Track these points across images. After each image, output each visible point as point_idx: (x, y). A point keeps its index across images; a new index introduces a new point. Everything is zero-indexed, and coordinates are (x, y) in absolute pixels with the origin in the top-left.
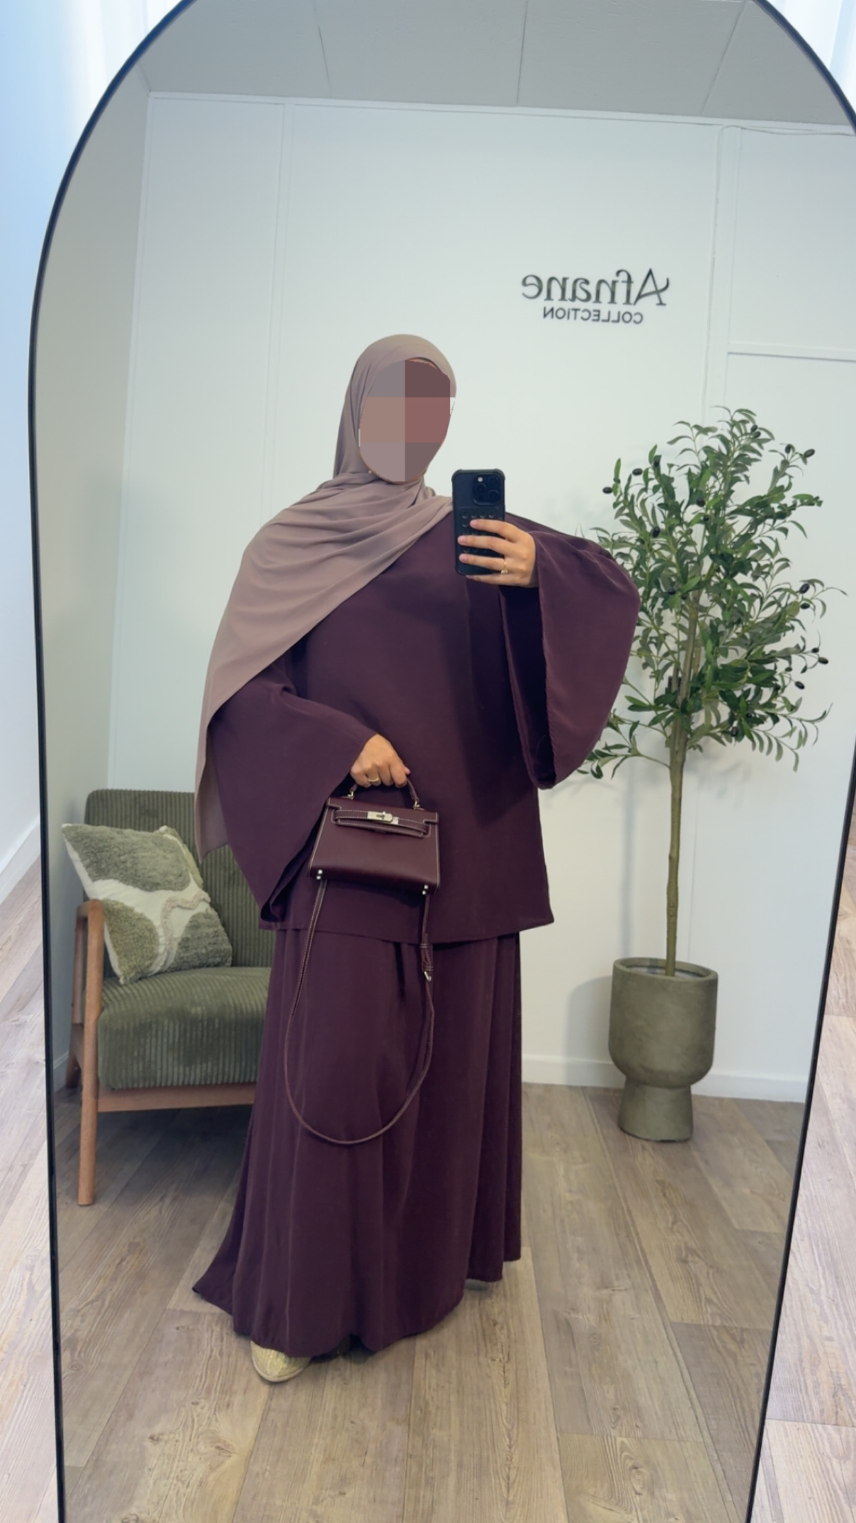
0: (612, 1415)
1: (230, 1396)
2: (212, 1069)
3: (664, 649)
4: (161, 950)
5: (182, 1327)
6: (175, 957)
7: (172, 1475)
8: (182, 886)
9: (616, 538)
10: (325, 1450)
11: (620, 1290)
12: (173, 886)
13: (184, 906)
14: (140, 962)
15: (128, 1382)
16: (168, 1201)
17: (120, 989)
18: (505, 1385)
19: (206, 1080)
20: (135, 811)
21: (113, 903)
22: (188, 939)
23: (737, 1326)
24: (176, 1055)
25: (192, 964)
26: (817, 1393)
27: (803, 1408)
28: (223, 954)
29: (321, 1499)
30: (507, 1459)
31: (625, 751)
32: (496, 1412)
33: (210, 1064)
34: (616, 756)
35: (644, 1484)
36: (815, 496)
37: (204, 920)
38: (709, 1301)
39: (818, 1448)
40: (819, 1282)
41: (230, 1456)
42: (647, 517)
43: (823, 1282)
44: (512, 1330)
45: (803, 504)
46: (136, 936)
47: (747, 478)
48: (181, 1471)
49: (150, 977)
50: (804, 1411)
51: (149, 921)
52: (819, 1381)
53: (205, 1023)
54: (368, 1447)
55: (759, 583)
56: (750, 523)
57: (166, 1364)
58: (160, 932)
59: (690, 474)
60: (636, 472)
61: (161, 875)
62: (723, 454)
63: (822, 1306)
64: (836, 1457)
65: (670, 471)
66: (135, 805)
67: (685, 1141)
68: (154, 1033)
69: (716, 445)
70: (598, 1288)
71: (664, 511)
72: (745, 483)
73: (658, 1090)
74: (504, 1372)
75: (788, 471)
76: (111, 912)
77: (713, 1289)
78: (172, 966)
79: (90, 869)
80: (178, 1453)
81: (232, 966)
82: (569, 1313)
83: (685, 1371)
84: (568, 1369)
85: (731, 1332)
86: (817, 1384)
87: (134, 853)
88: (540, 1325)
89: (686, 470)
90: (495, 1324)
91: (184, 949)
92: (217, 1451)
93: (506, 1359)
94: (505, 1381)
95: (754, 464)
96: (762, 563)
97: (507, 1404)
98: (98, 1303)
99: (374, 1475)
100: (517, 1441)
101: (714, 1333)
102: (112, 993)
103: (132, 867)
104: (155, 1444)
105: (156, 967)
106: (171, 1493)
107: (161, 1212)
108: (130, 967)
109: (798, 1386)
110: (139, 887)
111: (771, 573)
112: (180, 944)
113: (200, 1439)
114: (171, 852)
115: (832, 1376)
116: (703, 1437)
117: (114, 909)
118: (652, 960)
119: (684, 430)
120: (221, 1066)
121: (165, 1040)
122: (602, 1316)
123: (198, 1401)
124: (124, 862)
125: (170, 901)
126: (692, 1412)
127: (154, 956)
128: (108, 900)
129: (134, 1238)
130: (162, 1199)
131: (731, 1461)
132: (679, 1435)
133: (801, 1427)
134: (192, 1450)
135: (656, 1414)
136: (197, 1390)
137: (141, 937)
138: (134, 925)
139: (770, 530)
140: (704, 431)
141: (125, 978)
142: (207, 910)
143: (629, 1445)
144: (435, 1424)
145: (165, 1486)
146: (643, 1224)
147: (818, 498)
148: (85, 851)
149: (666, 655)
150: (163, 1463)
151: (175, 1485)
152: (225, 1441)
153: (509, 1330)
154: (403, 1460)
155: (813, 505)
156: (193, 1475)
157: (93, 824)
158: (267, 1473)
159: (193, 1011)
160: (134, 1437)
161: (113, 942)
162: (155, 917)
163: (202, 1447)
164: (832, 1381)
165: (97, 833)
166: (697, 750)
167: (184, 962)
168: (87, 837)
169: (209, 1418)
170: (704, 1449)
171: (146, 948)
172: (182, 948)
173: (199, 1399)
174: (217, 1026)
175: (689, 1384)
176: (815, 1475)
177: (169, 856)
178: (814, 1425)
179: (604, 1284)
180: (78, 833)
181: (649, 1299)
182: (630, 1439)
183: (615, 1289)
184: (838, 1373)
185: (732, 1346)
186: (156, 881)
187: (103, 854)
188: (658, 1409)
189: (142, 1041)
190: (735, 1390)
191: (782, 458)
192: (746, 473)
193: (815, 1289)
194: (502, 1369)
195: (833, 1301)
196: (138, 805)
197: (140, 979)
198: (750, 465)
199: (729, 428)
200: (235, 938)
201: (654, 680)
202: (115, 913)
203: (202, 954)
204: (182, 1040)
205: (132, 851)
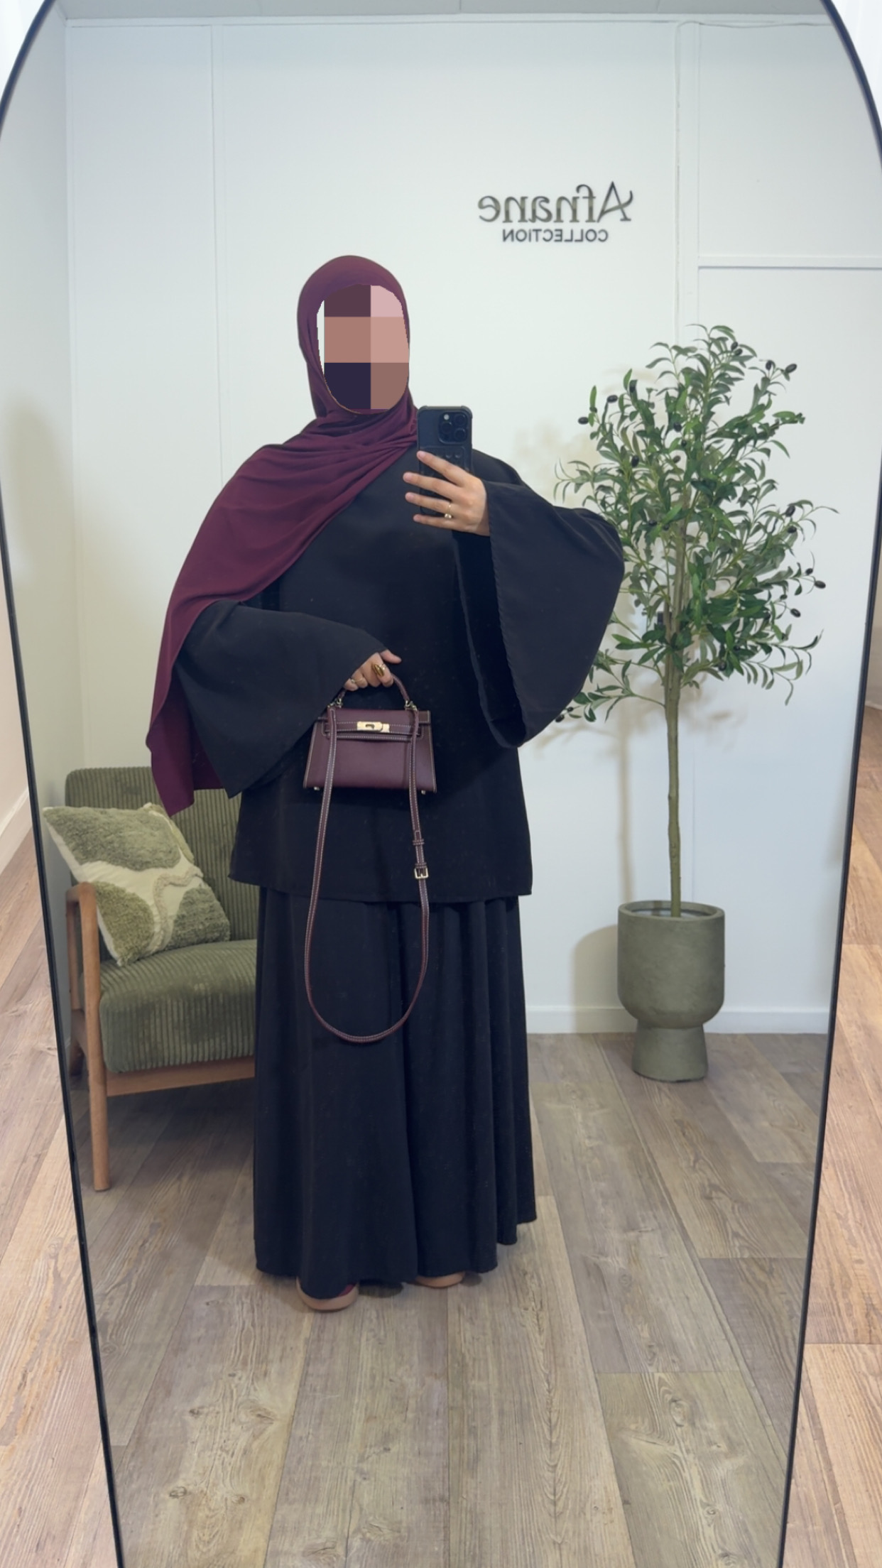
0: (647, 1352)
1: (267, 1365)
2: (220, 1045)
3: (654, 585)
4: (157, 929)
5: (212, 1302)
6: (173, 934)
7: (215, 1446)
8: (172, 862)
9: (597, 470)
10: (366, 1409)
11: (647, 1231)
12: (164, 863)
13: (177, 882)
14: (137, 942)
15: (163, 1360)
16: (185, 1179)
17: (118, 971)
18: (540, 1332)
19: (215, 1056)
20: (117, 790)
21: (103, 885)
22: (183, 916)
23: (765, 1257)
24: (182, 1033)
25: (189, 941)
26: (850, 1315)
27: (837, 1330)
28: (221, 929)
29: (366, 1456)
30: (547, 1402)
31: (618, 692)
32: (533, 1359)
33: (217, 1040)
34: (609, 698)
35: (684, 1416)
36: (796, 413)
37: (198, 896)
38: (736, 1235)
39: (854, 1367)
40: (846, 1206)
41: (272, 1423)
42: (629, 446)
43: (849, 1207)
44: (542, 1278)
45: (784, 423)
46: (130, 917)
47: (728, 400)
48: (225, 1441)
49: (148, 957)
50: (838, 1333)
51: (142, 900)
52: (852, 1303)
53: (210, 999)
54: (408, 1402)
55: (747, 507)
56: (733, 446)
57: (199, 1339)
58: (154, 911)
59: (668, 398)
60: (612, 399)
61: (150, 852)
62: (701, 374)
63: (850, 1231)
64: (872, 1375)
65: (649, 397)
66: (116, 781)
67: (700, 1079)
68: (157, 1013)
69: (695, 364)
70: (625, 1231)
71: (645, 439)
72: (726, 404)
73: (671, 1031)
74: (538, 1320)
75: (770, 388)
76: (104, 895)
77: (739, 1223)
78: (169, 945)
79: (76, 852)
80: (220, 1424)
81: (231, 940)
82: (598, 1258)
83: (717, 1304)
84: (601, 1312)
85: (760, 1263)
86: (849, 1306)
87: (121, 832)
88: (570, 1271)
89: (663, 395)
90: (525, 1274)
91: (181, 927)
92: (259, 1419)
93: (539, 1307)
94: (540, 1329)
95: (736, 383)
96: (749, 487)
97: (543, 1351)
98: (125, 1286)
99: (417, 1429)
100: (556, 1385)
101: (744, 1266)
102: (111, 976)
103: (119, 847)
104: (196, 1418)
105: (154, 947)
106: (216, 1462)
107: (179, 1191)
108: (126, 948)
109: (831, 1308)
110: (129, 868)
111: (758, 497)
112: (176, 921)
113: (240, 1409)
114: (158, 829)
115: (864, 1298)
116: (738, 1365)
117: (104, 891)
118: (656, 902)
119: (663, 352)
120: (229, 1041)
121: (170, 1019)
122: (631, 1258)
123: (235, 1372)
124: (111, 842)
125: (163, 878)
126: (727, 1343)
127: (150, 937)
128: (98, 882)
129: (155, 1219)
130: (179, 1178)
131: (769, 1387)
132: (716, 1367)
133: (836, 1347)
134: (233, 1420)
135: (692, 1348)
136: (233, 1362)
137: (135, 917)
138: (127, 906)
139: (752, 451)
140: (681, 351)
141: (123, 960)
142: (200, 885)
143: (666, 1380)
144: (473, 1375)
145: (210, 1457)
146: (664, 1164)
147: (800, 415)
148: (70, 834)
149: (656, 591)
150: (206, 1436)
151: (220, 1456)
152: (265, 1409)
153: (539, 1279)
154: (444, 1412)
155: (796, 422)
156: (237, 1444)
157: (74, 806)
158: (310, 1437)
159: (196, 988)
160: (174, 1413)
161: (107, 925)
162: (148, 897)
163: (243, 1417)
164: (864, 1302)
165: (79, 814)
166: (694, 686)
167: (182, 939)
168: (70, 820)
169: (247, 1388)
170: (741, 1378)
171: (141, 928)
172: (178, 926)
173: (235, 1370)
174: (221, 1001)
175: (722, 1317)
176: (853, 1393)
177: (156, 833)
178: (849, 1345)
179: (630, 1226)
180: (59, 816)
181: (676, 1237)
182: (667, 1374)
183: (643, 1229)
184: (869, 1294)
185: (762, 1277)
186: (144, 860)
187: (88, 835)
188: (693, 1344)
189: (146, 1022)
190: (767, 1318)
191: (763, 375)
192: (728, 394)
193: (842, 1214)
194: (536, 1317)
195: (861, 1224)
196: (119, 784)
197: (138, 960)
198: (732, 384)
199: (705, 346)
200: (231, 912)
201: (646, 617)
202: (108, 895)
203: (199, 930)
204: (187, 1017)
205: (119, 830)
